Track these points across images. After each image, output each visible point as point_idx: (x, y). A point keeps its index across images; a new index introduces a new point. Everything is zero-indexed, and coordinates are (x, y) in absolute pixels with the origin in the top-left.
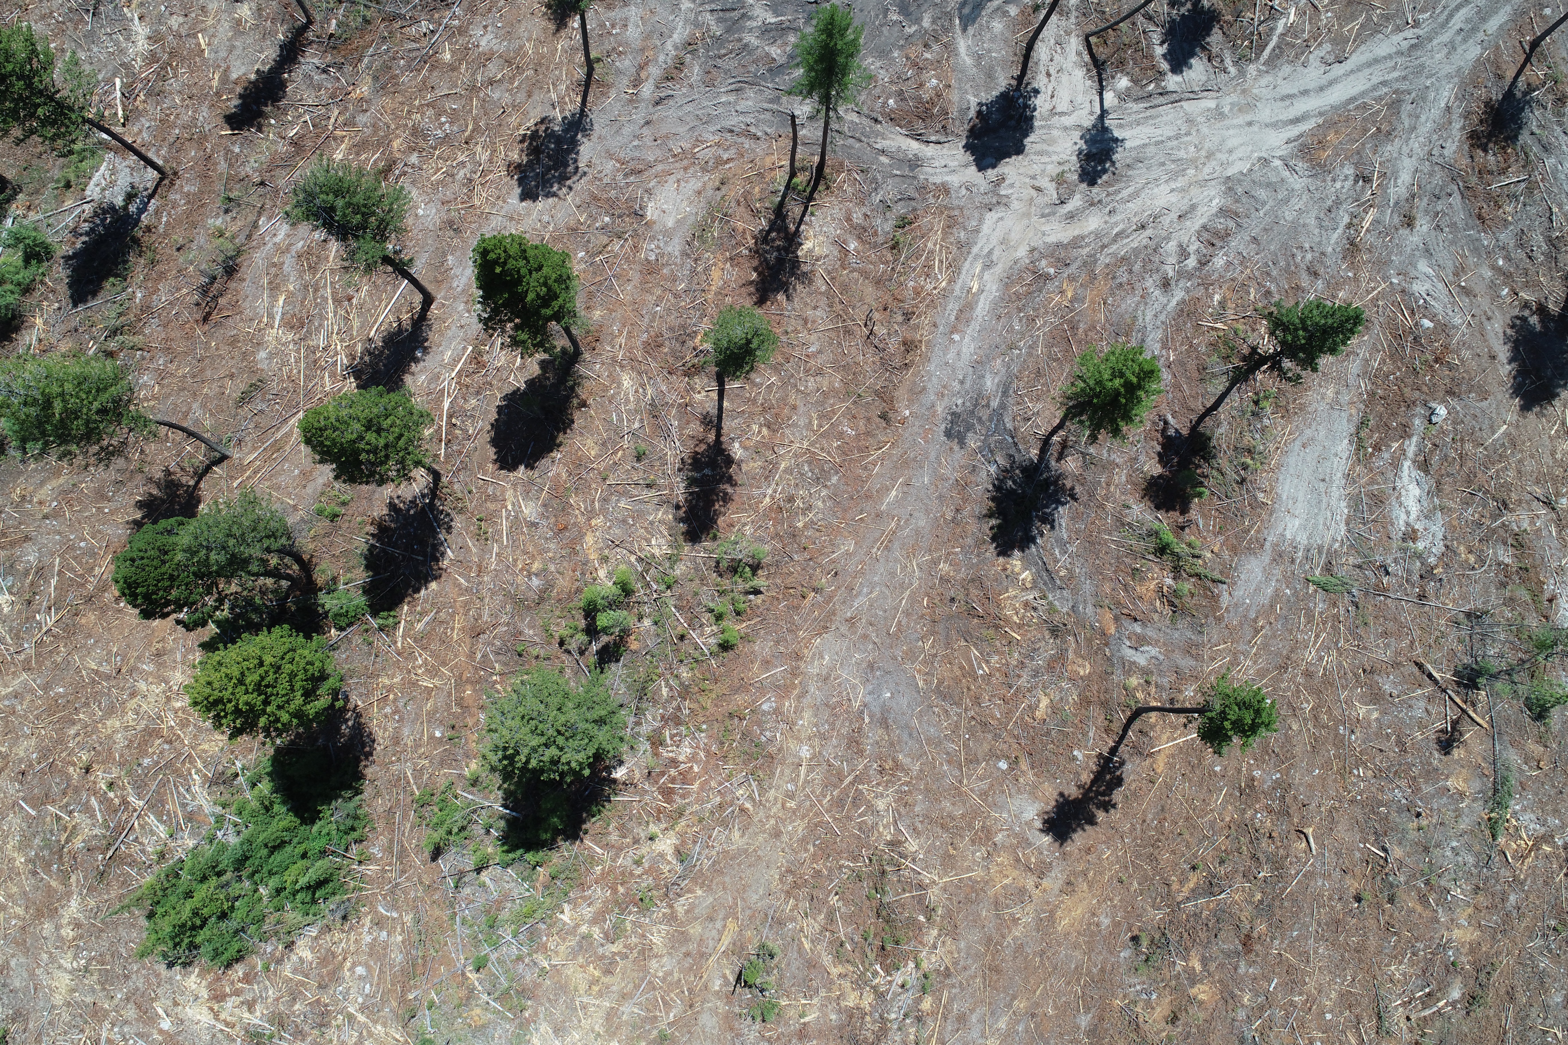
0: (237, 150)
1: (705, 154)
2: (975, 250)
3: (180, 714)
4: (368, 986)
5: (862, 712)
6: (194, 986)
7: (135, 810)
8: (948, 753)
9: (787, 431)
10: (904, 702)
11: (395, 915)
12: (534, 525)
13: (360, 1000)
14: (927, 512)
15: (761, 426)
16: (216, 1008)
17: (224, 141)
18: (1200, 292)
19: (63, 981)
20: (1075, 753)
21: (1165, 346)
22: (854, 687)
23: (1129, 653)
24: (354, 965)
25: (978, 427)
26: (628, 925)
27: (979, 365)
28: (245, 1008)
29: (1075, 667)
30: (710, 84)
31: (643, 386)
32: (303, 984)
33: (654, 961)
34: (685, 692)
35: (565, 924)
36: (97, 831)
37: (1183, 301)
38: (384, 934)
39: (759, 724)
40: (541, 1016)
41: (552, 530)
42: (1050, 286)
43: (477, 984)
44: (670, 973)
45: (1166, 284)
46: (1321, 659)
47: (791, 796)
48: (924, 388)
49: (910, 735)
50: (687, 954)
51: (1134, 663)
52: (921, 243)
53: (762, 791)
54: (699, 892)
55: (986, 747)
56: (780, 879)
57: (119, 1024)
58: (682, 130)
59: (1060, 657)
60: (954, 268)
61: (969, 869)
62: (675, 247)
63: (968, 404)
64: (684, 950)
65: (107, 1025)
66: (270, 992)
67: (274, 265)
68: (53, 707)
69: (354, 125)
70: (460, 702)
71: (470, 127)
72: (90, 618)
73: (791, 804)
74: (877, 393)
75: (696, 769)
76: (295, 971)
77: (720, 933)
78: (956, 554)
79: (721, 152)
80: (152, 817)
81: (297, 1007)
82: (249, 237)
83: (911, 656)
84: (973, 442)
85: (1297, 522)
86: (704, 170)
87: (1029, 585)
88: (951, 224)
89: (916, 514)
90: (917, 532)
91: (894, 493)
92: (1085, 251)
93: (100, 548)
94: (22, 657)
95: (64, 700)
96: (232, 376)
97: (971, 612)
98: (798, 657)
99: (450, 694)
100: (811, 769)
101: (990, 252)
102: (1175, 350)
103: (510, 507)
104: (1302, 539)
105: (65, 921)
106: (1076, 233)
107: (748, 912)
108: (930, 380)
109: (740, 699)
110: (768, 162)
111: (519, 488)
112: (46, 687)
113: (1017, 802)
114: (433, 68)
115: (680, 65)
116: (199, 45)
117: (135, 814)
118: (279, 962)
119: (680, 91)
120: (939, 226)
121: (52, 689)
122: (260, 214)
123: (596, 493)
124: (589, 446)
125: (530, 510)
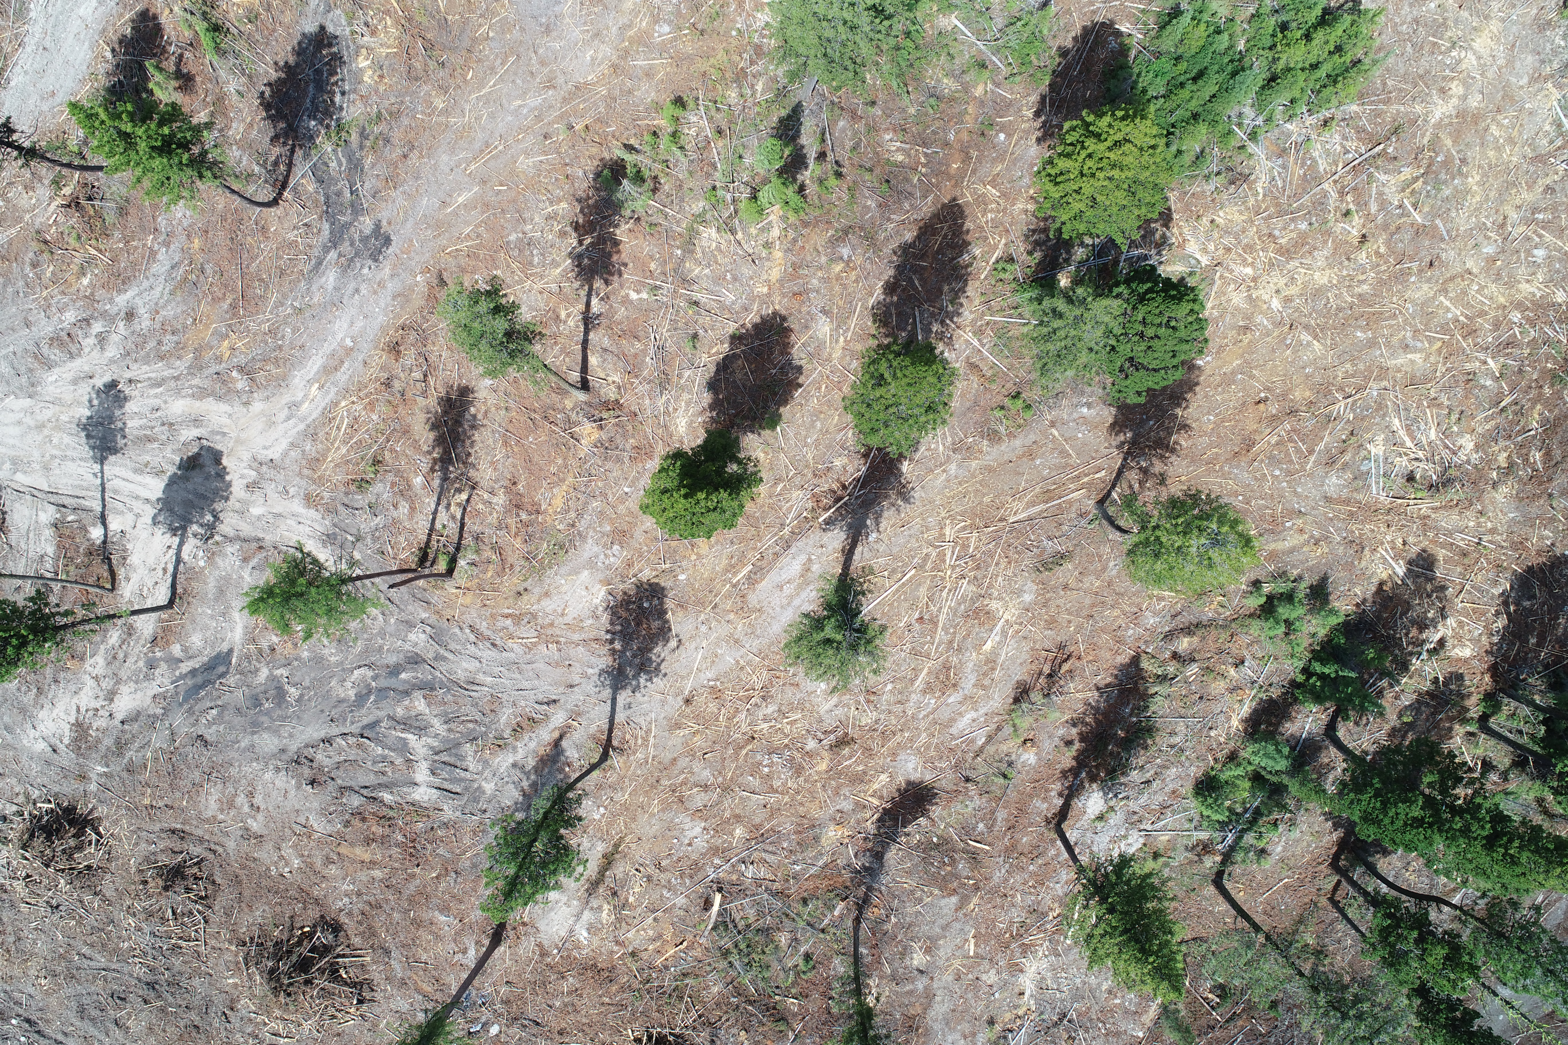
0: (981, 826)
1: (528, 633)
2: (302, 426)
3: (1250, 260)
7: (1335, 182)
12: (824, 312)
14: (435, 167)
15: (565, 322)
17: (990, 839)
18: (100, 294)
19: (1482, 43)
21: (153, 253)
22: (573, 15)
25: (356, 237)
27: (337, 303)
30: (495, 699)
31: (667, 413)
34: (739, 77)
36: (1383, 177)
37: (119, 291)
39: (679, 13)
41: (809, 299)
42: (242, 360)
45: (130, 315)
48: (394, 298)
52: (352, 455)
58: (540, 666)
60: (328, 416)
62: (590, 548)
63: (358, 265)
67: (984, 687)
68: (1373, 320)
69: (857, 803)
70: (967, 160)
71: (744, 752)
72: (1300, 395)
78: (423, 113)
79: (512, 628)
80: (1321, 169)
82: (999, 729)
83: (505, 26)
84: (366, 224)
86: (534, 616)
87: (364, 51)
88: (314, 462)
89: (448, 171)
90: (453, 151)
91: (460, 200)
92: (196, 381)
93: (1262, 461)
94: (1385, 383)
95: (1360, 323)
96: (1066, 587)
97: (429, 47)
98: (615, 67)
99: (974, 172)
101: (288, 418)
102: (144, 245)
103: (842, 339)
106: (198, 404)
108: (387, 305)
109: (688, 47)
110: (468, 599)
111: (825, 355)
112: (1372, 344)
114: (757, 827)
115: (518, 730)
116: (976, 945)
117: (1336, 177)
119: (527, 705)
120: (328, 468)
121: (1368, 340)
122: (981, 750)
123: (751, 318)
124: (742, 372)
125: (823, 328)
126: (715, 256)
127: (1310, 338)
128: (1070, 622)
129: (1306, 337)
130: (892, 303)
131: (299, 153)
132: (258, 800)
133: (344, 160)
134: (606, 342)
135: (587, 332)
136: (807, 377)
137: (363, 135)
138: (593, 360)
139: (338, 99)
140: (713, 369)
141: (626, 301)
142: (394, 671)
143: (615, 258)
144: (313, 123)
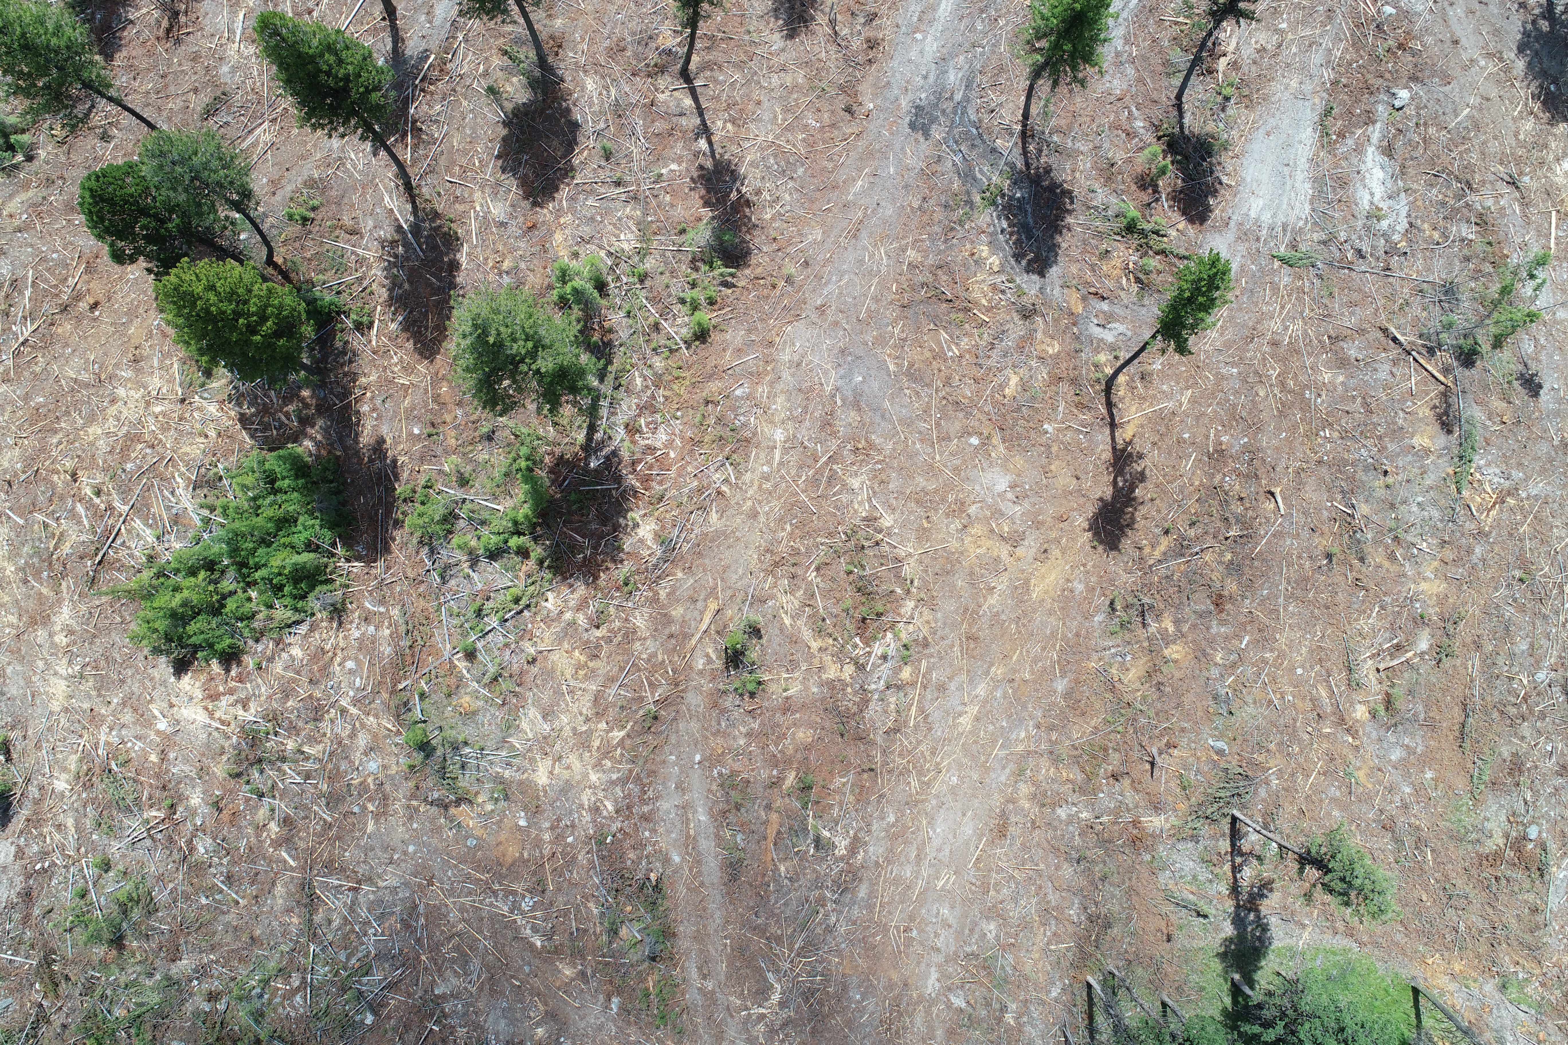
3: (160, 418)
4: (358, 680)
5: (834, 396)
6: (188, 688)
7: (121, 515)
8: (920, 433)
9: (752, 126)
10: (875, 385)
11: (382, 609)
12: (502, 225)
13: (351, 693)
14: (894, 200)
15: (725, 122)
16: (210, 707)
19: (59, 688)
20: (1045, 426)
21: (1127, 41)
22: (826, 372)
23: (1097, 331)
24: (344, 660)
25: (942, 119)
26: (612, 610)
27: (942, 61)
28: (239, 706)
29: (1044, 347)
31: (607, 88)
32: (294, 681)
33: (638, 644)
34: (658, 381)
35: (549, 611)
36: (83, 538)
38: (372, 629)
39: (734, 409)
40: (530, 701)
41: (520, 228)
43: (465, 672)
44: (654, 655)
46: (1286, 328)
47: (766, 478)
48: (888, 83)
49: (883, 417)
50: (671, 636)
51: (1102, 340)
53: (739, 474)
54: (680, 575)
55: (958, 425)
56: (759, 559)
57: (117, 727)
59: (1029, 337)
61: (944, 541)
63: (932, 98)
64: (667, 632)
65: (105, 729)
66: (263, 689)
68: (35, 416)
70: (436, 398)
72: (66, 327)
73: (768, 486)
74: (842, 88)
75: (672, 455)
76: (286, 668)
77: (702, 613)
78: (923, 240)
80: (138, 521)
81: (290, 703)
83: (881, 341)
84: (937, 133)
85: (1261, 202)
87: (996, 270)
89: (883, 204)
90: (885, 221)
91: (860, 183)
93: (72, 259)
95: (45, 410)
96: (196, 91)
97: (940, 297)
98: (770, 344)
99: (426, 391)
100: (786, 451)
102: (1138, 46)
103: (478, 208)
104: (1266, 218)
105: (57, 628)
107: (729, 593)
108: (893, 76)
109: (714, 386)
111: (487, 190)
112: (26, 398)
113: (989, 475)
117: (121, 519)
118: (271, 660)
121: (32, 399)
123: (564, 192)
124: (554, 147)
125: (498, 210)
126: (619, 229)
127: (80, 378)
128: (180, 65)
129: (84, 377)
130: (447, 254)
131: (1020, 164)
133: (979, 176)
134: (684, 121)
135: (704, 123)
136: (495, 166)
137: (970, 203)
138: (688, 102)
139: (1005, 224)
140: (580, 139)
141: (679, 160)
143: (703, 192)
144: (1018, 195)
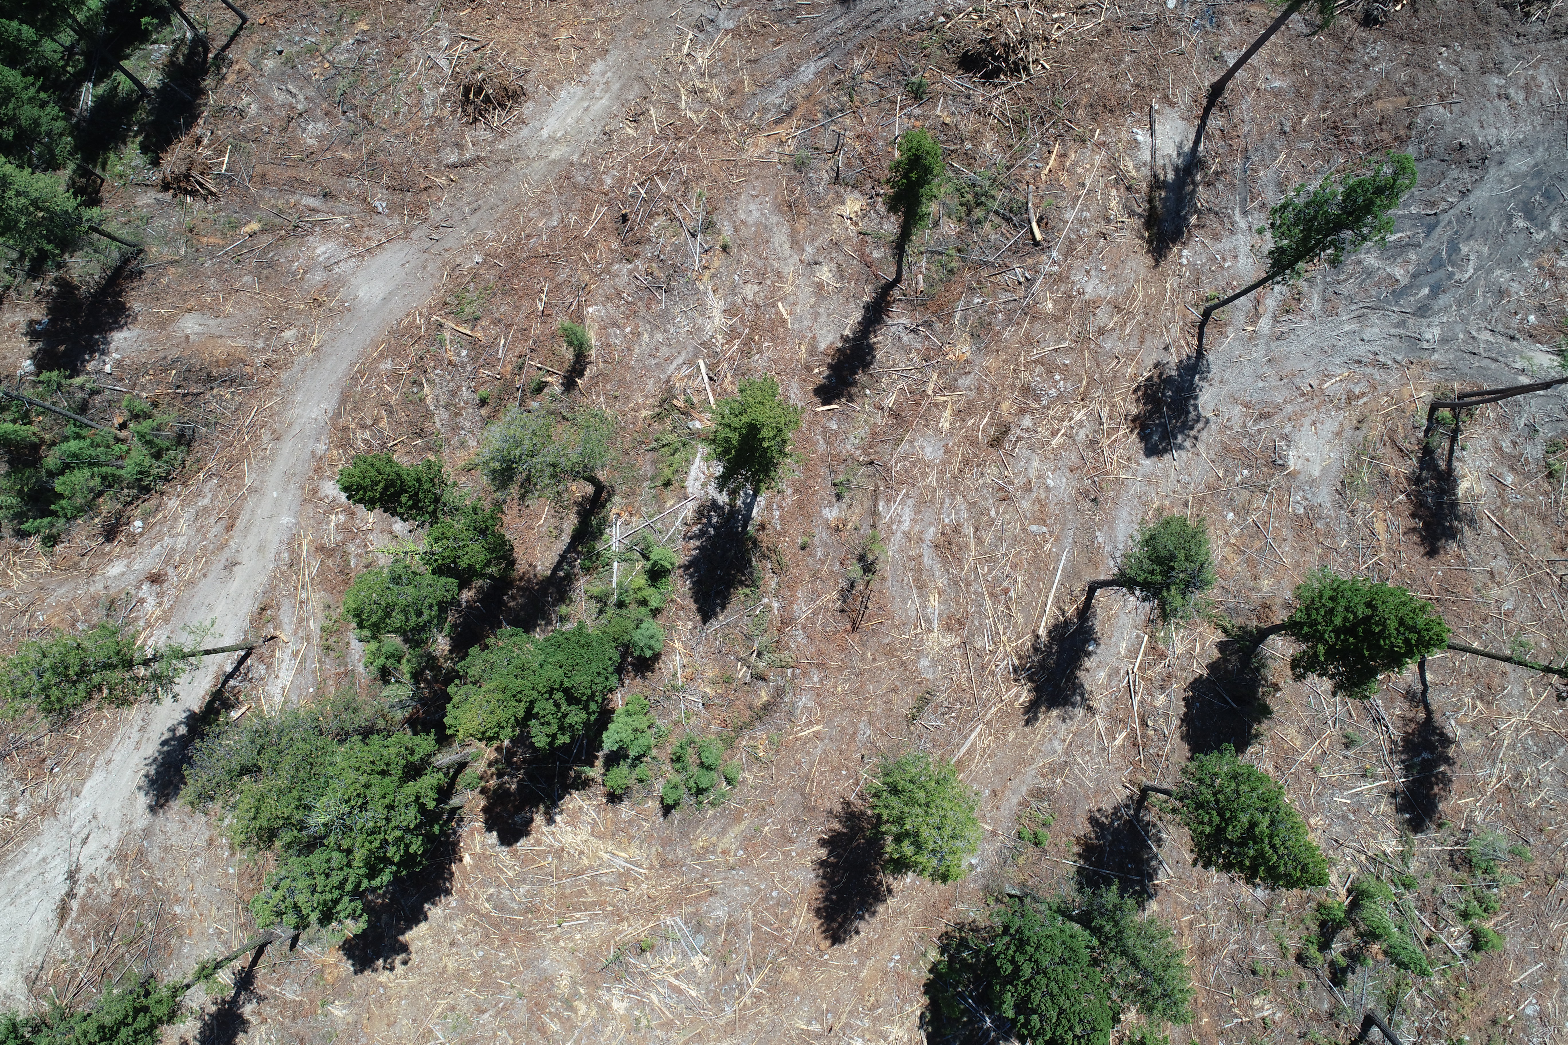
0: (834, 427)
1: (1335, 390)
9: (1503, 703)
15: (1473, 699)
17: (819, 418)
30: (1333, 314)
39: (1525, 1030)
58: (1307, 365)
69: (956, 388)
70: (1198, 1031)
71: (1084, 383)
72: (793, 974)
79: (1351, 386)
82: (874, 526)
86: (1337, 408)
93: (794, 897)
94: (724, 1021)
96: (896, 690)
98: (1553, 952)
110: (1405, 393)
114: (1035, 320)
115: (1298, 295)
116: (781, 314)
119: (1301, 323)
122: (876, 498)
126: (1373, 828)
127: (811, 1028)
128: (874, 660)
129: (815, 1027)
132: (1503, 105)
142: (1436, 290)
